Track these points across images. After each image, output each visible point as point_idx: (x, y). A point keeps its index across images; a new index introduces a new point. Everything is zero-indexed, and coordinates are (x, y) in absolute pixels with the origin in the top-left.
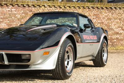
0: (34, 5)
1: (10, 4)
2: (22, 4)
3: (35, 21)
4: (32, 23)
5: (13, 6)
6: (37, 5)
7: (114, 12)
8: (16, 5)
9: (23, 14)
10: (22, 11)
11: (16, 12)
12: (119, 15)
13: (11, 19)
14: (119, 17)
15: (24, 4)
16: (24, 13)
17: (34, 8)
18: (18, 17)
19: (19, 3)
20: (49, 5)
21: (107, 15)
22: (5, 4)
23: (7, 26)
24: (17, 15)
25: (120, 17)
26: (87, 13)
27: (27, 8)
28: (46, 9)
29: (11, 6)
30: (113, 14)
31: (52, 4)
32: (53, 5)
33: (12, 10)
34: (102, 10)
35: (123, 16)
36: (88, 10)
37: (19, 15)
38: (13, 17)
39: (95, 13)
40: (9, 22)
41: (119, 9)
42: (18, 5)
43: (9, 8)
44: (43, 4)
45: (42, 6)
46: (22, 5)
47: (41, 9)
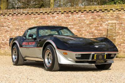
0: (101, 10)
1: (79, 11)
2: (90, 9)
3: (103, 26)
4: (100, 27)
5: (82, 12)
6: (105, 10)
8: (84, 11)
9: (91, 20)
10: (91, 17)
11: (85, 18)
13: (80, 25)
15: (91, 9)
16: (93, 19)
17: (102, 13)
18: (87, 23)
19: (86, 10)
20: (117, 8)
22: (74, 11)
23: (77, 32)
24: (86, 21)
27: (95, 14)
28: (115, 12)
29: (80, 13)
31: (120, 8)
32: (122, 8)
33: (82, 16)
37: (88, 21)
38: (82, 23)
40: (79, 27)
42: (86, 11)
43: (79, 14)
44: (110, 8)
45: (110, 10)
46: (89, 11)
47: (110, 13)
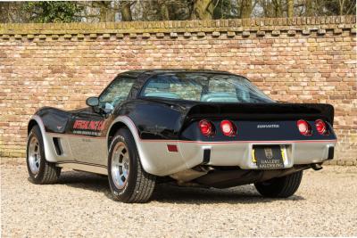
7: (181, 46)
12: (197, 54)
14: (198, 63)
21: (159, 55)
25: (202, 63)
26: (102, 51)
30: (177, 52)
34: (144, 43)
35: (210, 59)
36: (102, 43)
39: (125, 52)
41: (195, 38)
